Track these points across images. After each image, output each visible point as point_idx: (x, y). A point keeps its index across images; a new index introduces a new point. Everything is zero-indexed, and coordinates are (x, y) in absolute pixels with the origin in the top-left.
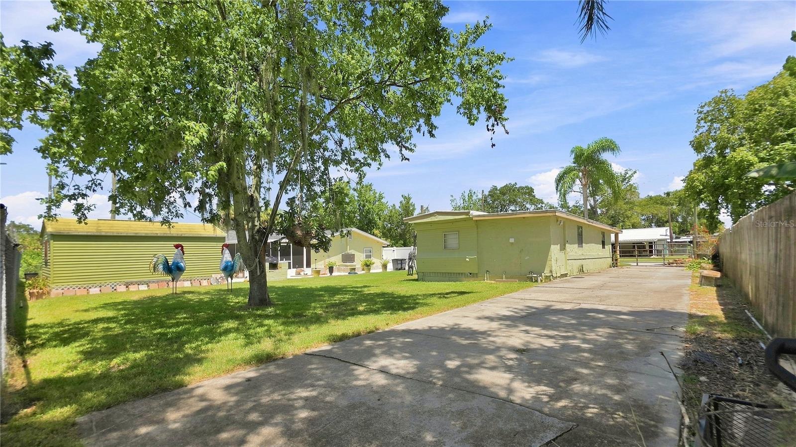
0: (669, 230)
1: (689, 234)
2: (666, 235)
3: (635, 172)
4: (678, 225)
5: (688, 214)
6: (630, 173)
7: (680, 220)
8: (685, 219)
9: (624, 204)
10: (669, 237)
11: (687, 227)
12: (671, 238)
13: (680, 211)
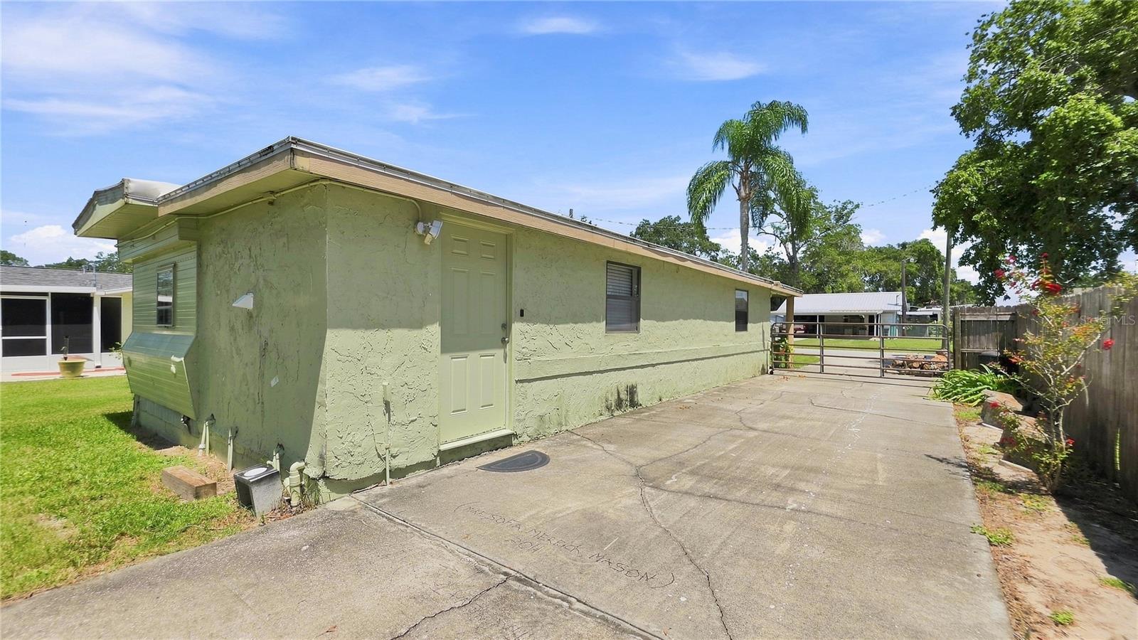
0: (901, 296)
1: (929, 304)
2: (896, 305)
3: (857, 206)
4: (914, 290)
5: (930, 276)
6: (850, 207)
7: (918, 284)
8: (924, 282)
9: (839, 255)
10: (900, 308)
11: (927, 293)
12: (904, 309)
13: (918, 270)
